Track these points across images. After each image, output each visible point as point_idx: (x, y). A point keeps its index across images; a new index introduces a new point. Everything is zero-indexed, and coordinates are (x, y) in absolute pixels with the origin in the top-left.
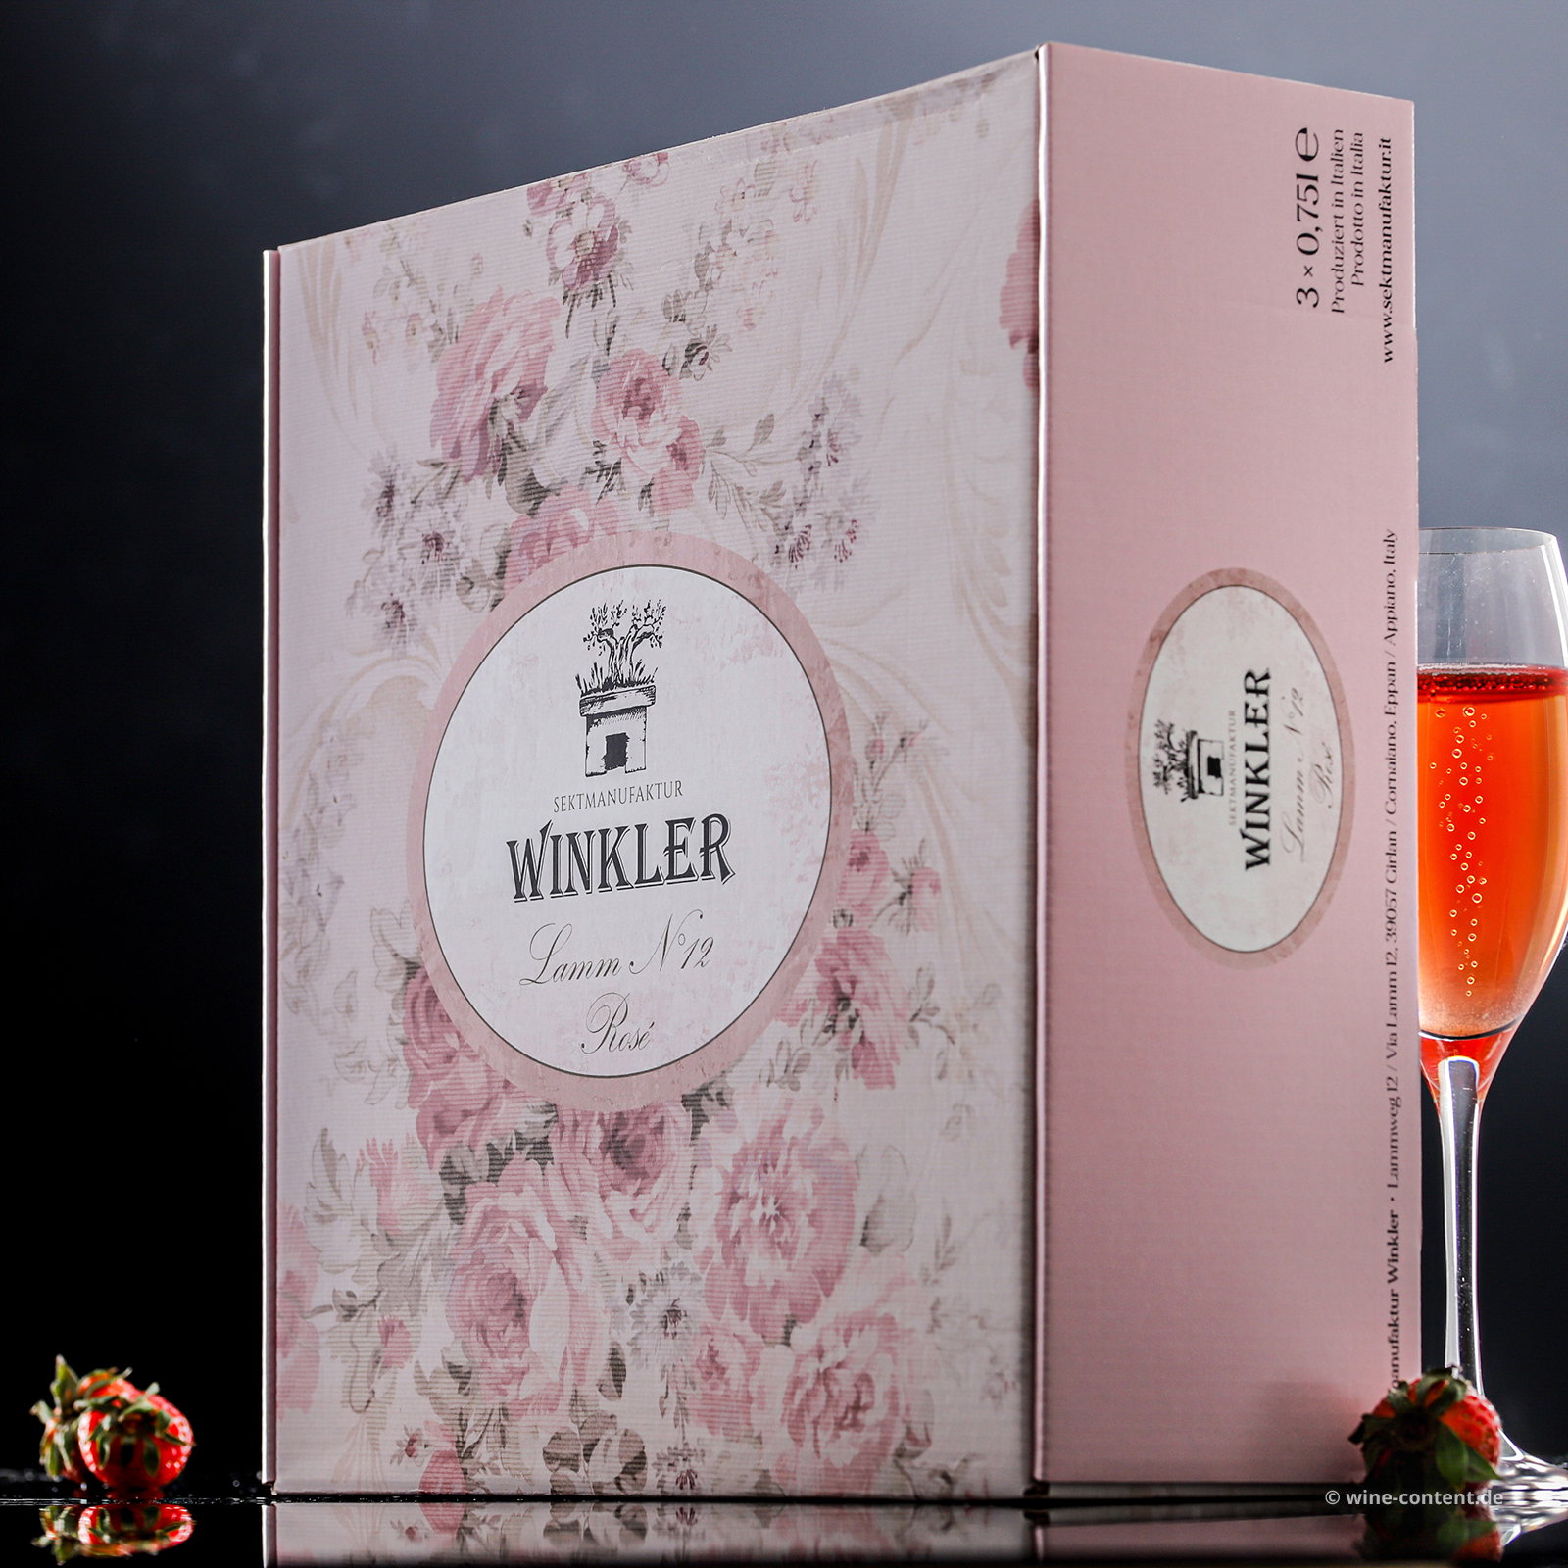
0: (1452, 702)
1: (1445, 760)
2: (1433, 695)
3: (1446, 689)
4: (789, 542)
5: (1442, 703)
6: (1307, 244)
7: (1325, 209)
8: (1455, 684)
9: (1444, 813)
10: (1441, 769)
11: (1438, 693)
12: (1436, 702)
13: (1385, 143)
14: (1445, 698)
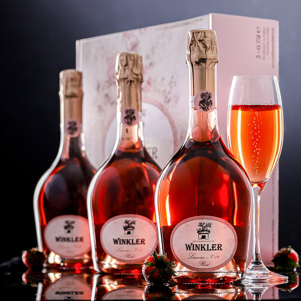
0: (253, 111)
1: (251, 123)
2: (249, 109)
3: (252, 108)
4: (167, 100)
5: (251, 111)
6: (258, 48)
7: (262, 41)
8: (254, 107)
9: (251, 135)
10: (250, 126)
11: (250, 109)
12: (249, 111)
13: (273, 29)
14: (251, 110)
